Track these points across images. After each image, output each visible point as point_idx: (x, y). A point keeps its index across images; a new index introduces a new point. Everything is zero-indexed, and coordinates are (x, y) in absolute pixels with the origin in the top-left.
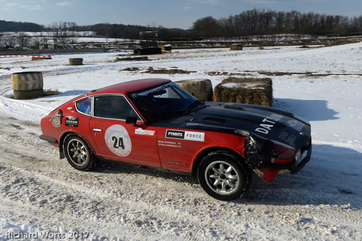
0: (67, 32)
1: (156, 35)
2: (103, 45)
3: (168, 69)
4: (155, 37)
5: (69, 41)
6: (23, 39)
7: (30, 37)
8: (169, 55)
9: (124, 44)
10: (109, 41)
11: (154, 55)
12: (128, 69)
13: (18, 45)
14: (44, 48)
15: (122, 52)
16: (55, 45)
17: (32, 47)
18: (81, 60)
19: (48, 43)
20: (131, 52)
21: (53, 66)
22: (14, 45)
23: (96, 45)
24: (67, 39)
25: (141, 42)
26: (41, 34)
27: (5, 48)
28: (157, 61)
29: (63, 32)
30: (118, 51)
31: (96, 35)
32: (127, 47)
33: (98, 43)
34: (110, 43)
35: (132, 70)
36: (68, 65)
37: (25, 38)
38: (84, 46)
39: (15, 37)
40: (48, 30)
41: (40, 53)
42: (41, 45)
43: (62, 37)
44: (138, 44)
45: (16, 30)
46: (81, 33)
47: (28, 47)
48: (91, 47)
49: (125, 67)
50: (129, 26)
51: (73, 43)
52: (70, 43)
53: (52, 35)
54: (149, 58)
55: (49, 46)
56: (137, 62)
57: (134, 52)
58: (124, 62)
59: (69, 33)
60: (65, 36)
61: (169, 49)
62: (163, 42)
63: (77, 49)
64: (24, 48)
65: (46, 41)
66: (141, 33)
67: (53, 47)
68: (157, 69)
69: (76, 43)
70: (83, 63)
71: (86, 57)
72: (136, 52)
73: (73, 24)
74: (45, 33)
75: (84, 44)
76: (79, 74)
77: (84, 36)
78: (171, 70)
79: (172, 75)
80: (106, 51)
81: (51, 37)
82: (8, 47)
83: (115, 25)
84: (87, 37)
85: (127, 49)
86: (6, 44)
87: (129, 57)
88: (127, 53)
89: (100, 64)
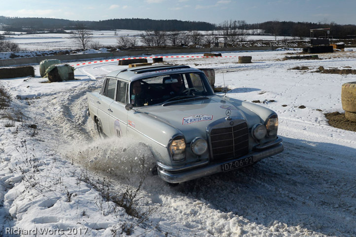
0: (237, 30)
1: (328, 32)
2: (272, 43)
3: (341, 69)
4: (327, 35)
5: (239, 39)
6: (196, 38)
7: (202, 36)
8: (341, 54)
9: (293, 42)
10: (277, 39)
11: (325, 54)
12: (298, 68)
13: (191, 44)
14: (215, 46)
15: (291, 50)
16: (225, 44)
17: (204, 45)
18: (250, 58)
19: (219, 41)
20: (300, 50)
21: (223, 63)
22: (188, 44)
23: (265, 43)
24: (236, 37)
25: (312, 40)
26: (213, 33)
27: (180, 46)
28: (328, 60)
29: (232, 31)
30: (286, 49)
31: (265, 33)
32: (296, 45)
33: (267, 41)
34: (278, 41)
35: (301, 69)
36: (237, 63)
37: (198, 37)
38: (252, 44)
39: (189, 35)
40: (219, 28)
41: (211, 50)
42: (213, 43)
43: (232, 35)
44: (307, 42)
45: (190, 29)
46: (250, 31)
47: (201, 45)
48: (259, 45)
49: (294, 66)
50: (299, 23)
51: (242, 41)
52: (240, 41)
53: (223, 33)
54: (319, 57)
55: (220, 45)
56: (306, 61)
57: (304, 50)
58: (292, 61)
59: (238, 31)
60: (235, 34)
61: (341, 47)
62: (335, 40)
63: (246, 47)
64: (197, 46)
65: (218, 39)
66: (311, 31)
67: (223, 45)
68: (328, 69)
69: (244, 41)
70: (252, 61)
71: (255, 55)
72: (305, 51)
73: (243, 22)
74: (216, 31)
75: (253, 42)
76: (247, 72)
77: (253, 35)
78: (344, 70)
79: (345, 75)
80: (274, 49)
81: (221, 35)
82: (182, 45)
83: (284, 23)
84: (255, 35)
85: (296, 47)
86: (181, 42)
87: (298, 55)
88: (296, 52)
89: (268, 62)
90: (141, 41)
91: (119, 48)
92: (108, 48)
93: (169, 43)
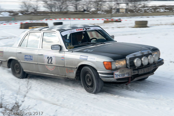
5: (141, 5)
6: (98, 4)
13: (93, 9)
14: (116, 12)
16: (126, 9)
17: (106, 11)
19: (120, 7)
22: (90, 9)
23: (168, 9)
27: (83, 12)
37: (100, 3)
38: (154, 9)
39: (91, 1)
41: (112, 16)
47: (103, 11)
51: (144, 7)
52: (142, 7)
55: (121, 10)
63: (147, 12)
64: (99, 12)
65: (119, 5)
67: (124, 11)
69: (147, 7)
82: (85, 10)
86: (83, 8)
90: (44, 6)
91: (21, 13)
92: (10, 12)
93: (71, 8)
